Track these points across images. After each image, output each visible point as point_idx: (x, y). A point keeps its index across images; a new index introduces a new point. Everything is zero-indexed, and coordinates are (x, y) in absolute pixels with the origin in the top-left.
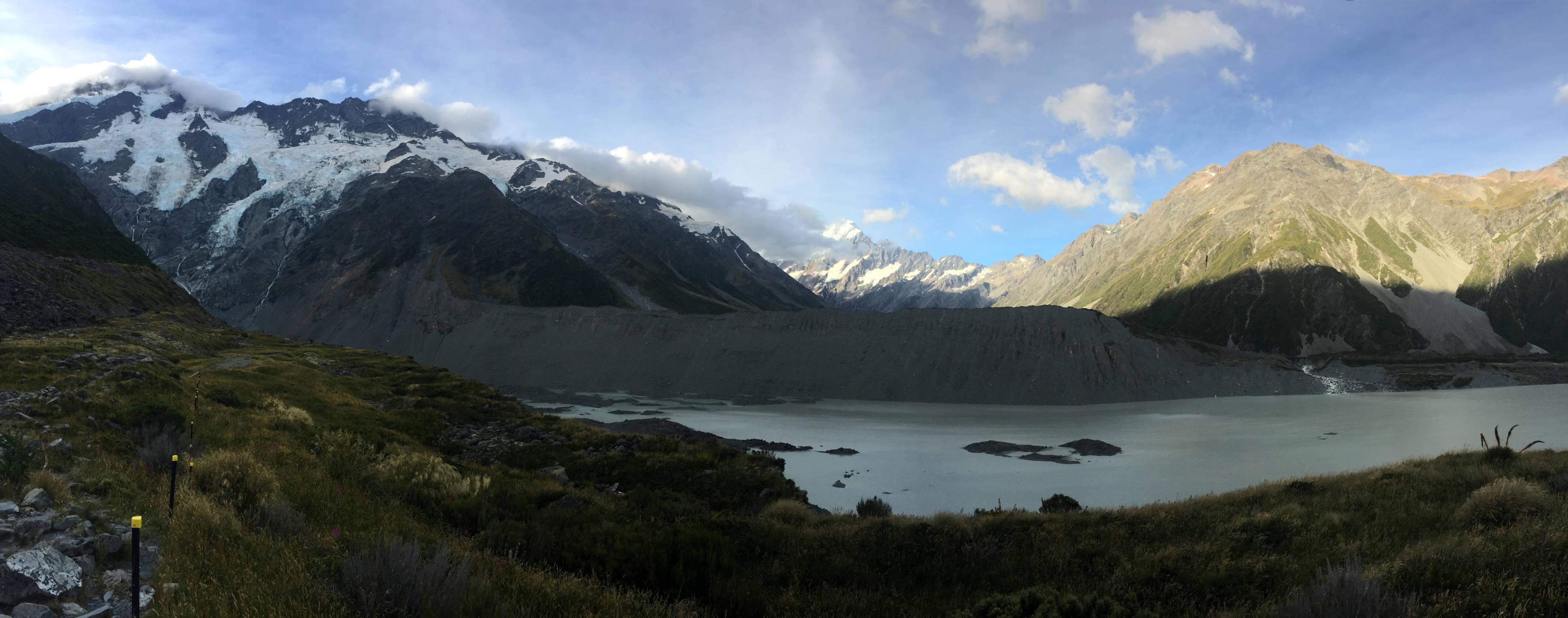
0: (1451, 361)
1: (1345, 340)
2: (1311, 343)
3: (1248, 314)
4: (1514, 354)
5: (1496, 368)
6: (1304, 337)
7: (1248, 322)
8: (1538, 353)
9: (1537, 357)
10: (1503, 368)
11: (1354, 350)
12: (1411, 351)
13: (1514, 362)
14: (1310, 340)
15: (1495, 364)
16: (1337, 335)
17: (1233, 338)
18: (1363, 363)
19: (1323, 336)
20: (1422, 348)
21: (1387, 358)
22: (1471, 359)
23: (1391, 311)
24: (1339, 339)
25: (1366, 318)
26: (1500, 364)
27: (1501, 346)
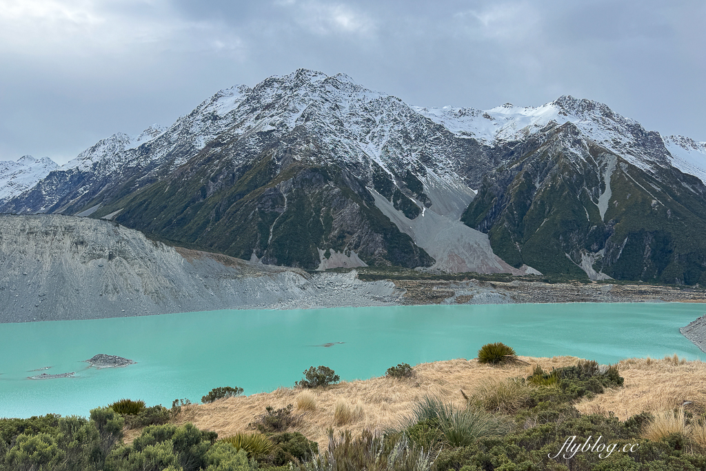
0: (454, 278)
1: (359, 256)
2: (328, 258)
3: (271, 230)
4: (511, 274)
5: (494, 286)
6: (322, 253)
7: (271, 237)
8: (533, 274)
9: (531, 278)
10: (501, 287)
11: (367, 265)
12: (417, 269)
13: (510, 281)
14: (328, 255)
15: (493, 282)
16: (352, 251)
17: (257, 253)
18: (374, 278)
19: (339, 252)
20: (428, 266)
21: (396, 274)
22: (472, 277)
23: (401, 231)
24: (354, 256)
25: (379, 238)
26: (498, 283)
27: (499, 267)
